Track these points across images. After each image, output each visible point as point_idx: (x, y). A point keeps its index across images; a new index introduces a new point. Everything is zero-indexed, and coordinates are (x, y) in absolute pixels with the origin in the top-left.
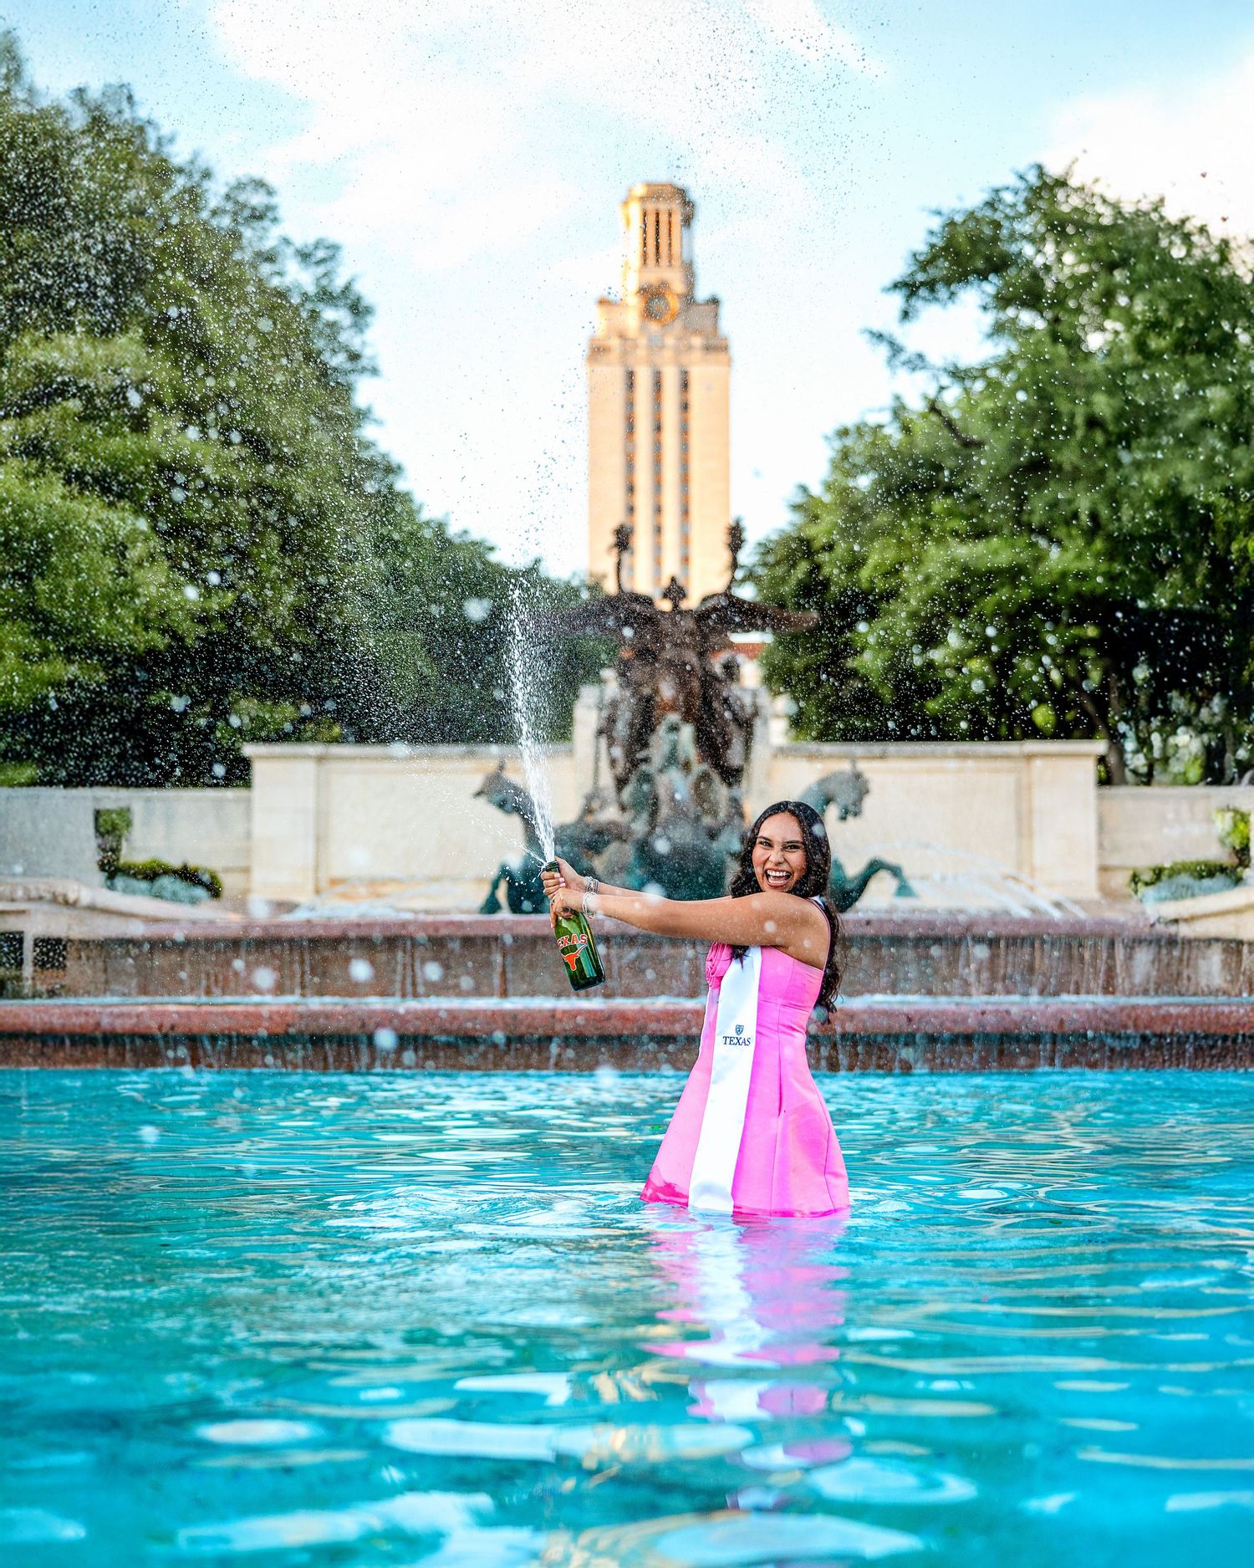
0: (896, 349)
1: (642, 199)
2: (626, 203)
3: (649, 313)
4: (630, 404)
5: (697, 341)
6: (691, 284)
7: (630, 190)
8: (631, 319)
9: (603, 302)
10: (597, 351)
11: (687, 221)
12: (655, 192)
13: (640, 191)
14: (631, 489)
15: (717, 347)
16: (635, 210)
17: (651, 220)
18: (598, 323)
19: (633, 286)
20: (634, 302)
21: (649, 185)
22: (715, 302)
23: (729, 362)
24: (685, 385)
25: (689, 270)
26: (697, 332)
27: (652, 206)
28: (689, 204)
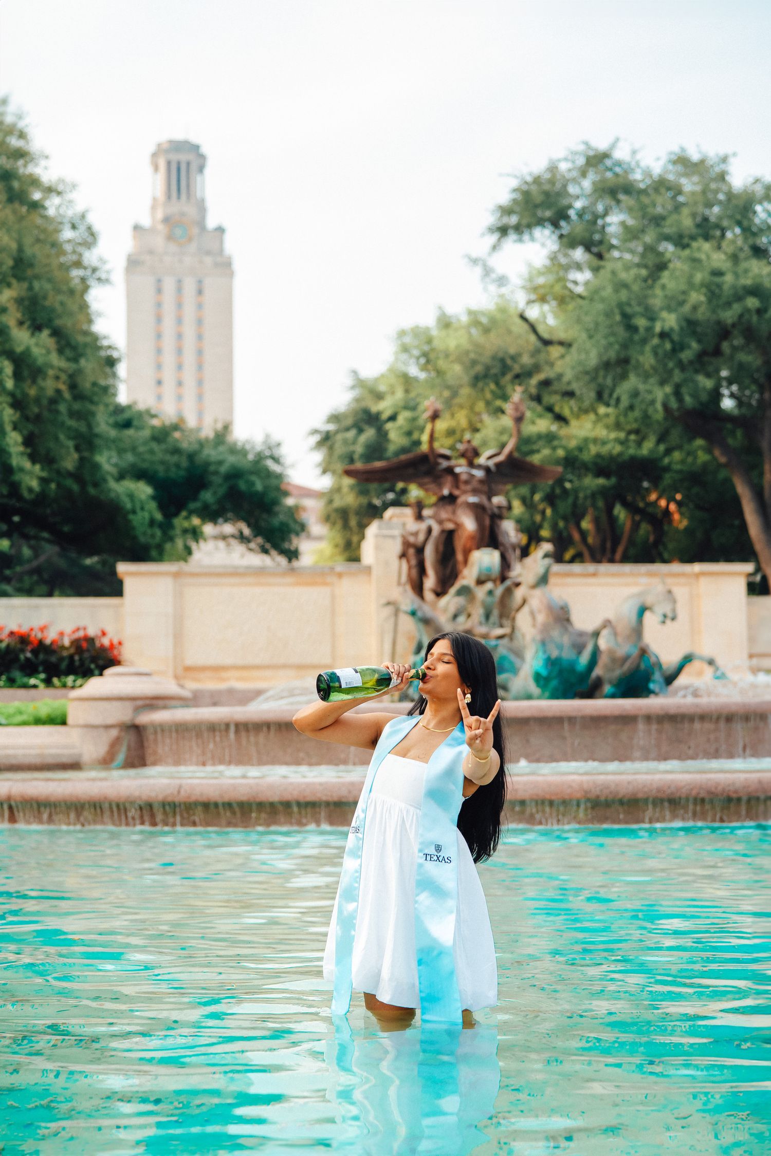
0: (487, 271)
1: (166, 153)
3: (171, 238)
4: (160, 306)
5: (208, 260)
6: (203, 217)
7: (157, 144)
8: (159, 242)
9: (137, 229)
10: (134, 264)
11: (201, 169)
12: (178, 146)
14: (159, 367)
15: (224, 265)
16: (162, 162)
17: (174, 169)
18: (132, 243)
19: (160, 216)
20: (161, 229)
21: (171, 141)
22: (220, 230)
23: (231, 274)
24: (200, 292)
25: (202, 208)
26: (208, 253)
27: (174, 157)
28: (202, 157)
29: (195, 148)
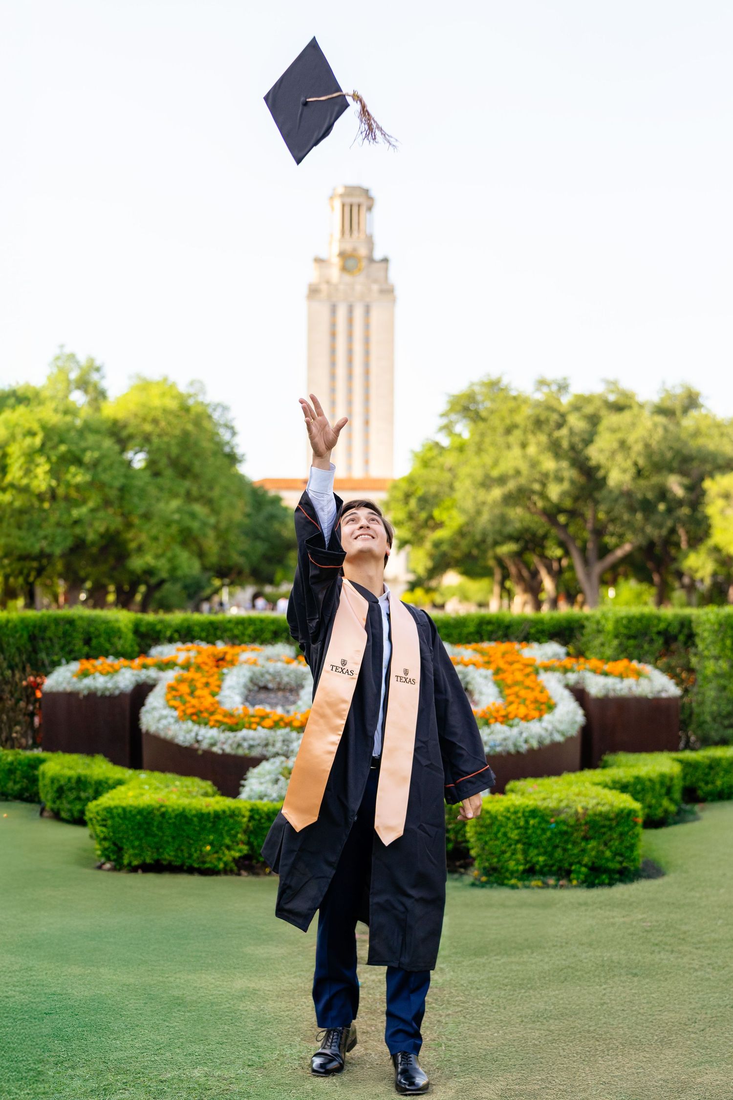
1: (342, 196)
2: (332, 199)
3: (344, 269)
4: (333, 325)
5: (375, 287)
6: (371, 249)
7: (334, 189)
8: (334, 273)
9: (317, 260)
10: (313, 292)
11: (370, 209)
12: (351, 191)
13: (341, 190)
14: (333, 378)
15: (388, 291)
16: (338, 204)
17: (347, 210)
18: (312, 274)
19: (336, 250)
20: (336, 261)
21: (346, 187)
22: (385, 260)
23: (394, 300)
24: (367, 314)
25: (370, 241)
26: (375, 281)
27: (348, 200)
28: (370, 199)
29: (366, 192)
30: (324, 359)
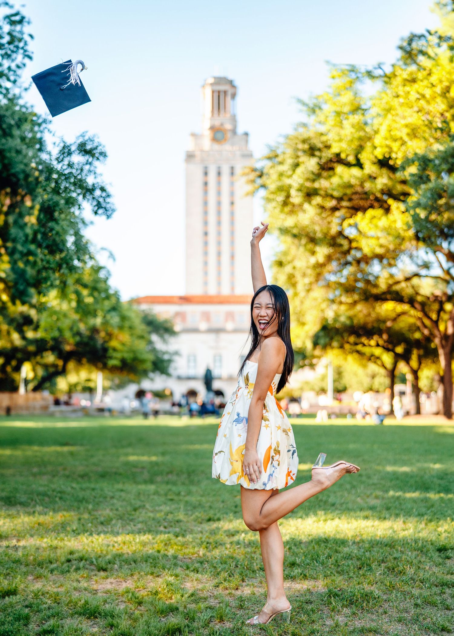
1: (212, 85)
2: (203, 86)
3: (215, 139)
4: (205, 183)
5: (238, 153)
6: (235, 125)
7: (206, 80)
8: (207, 143)
9: (193, 135)
10: (190, 157)
11: (233, 97)
12: (219, 80)
13: (212, 81)
14: (206, 223)
15: (248, 156)
16: (208, 92)
17: (216, 95)
19: (207, 125)
20: (207, 134)
21: (215, 78)
22: (246, 134)
24: (232, 174)
25: (234, 119)
26: (238, 149)
27: (217, 88)
28: (234, 88)
29: (231, 82)
30: (199, 209)
